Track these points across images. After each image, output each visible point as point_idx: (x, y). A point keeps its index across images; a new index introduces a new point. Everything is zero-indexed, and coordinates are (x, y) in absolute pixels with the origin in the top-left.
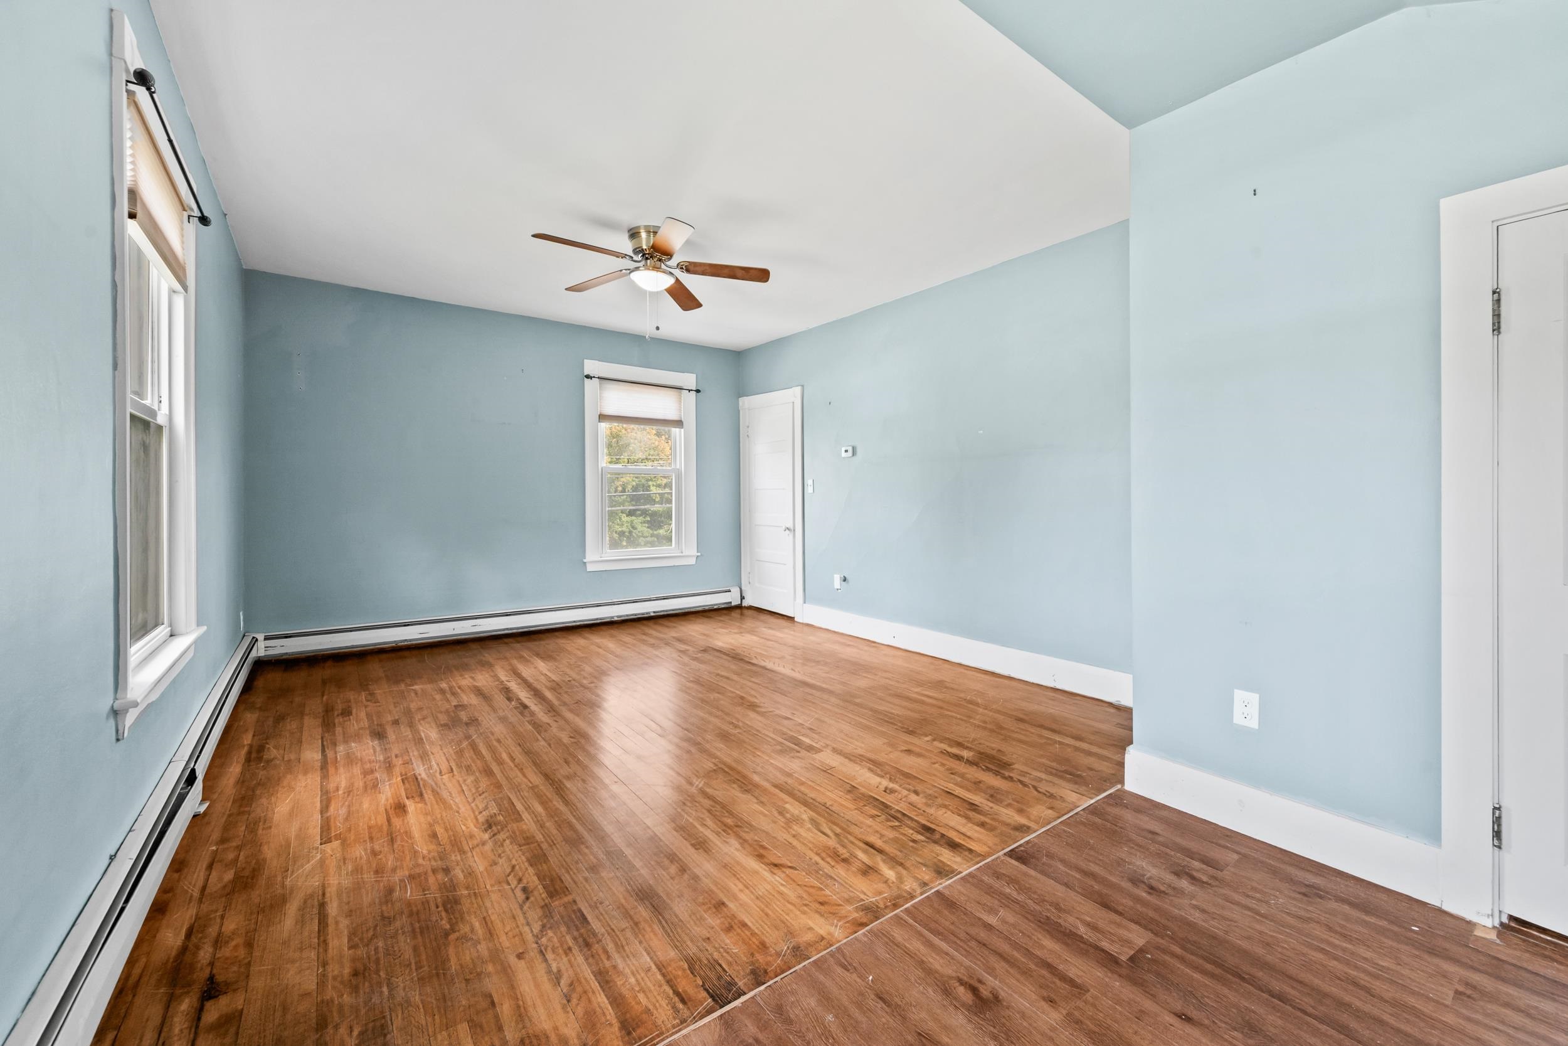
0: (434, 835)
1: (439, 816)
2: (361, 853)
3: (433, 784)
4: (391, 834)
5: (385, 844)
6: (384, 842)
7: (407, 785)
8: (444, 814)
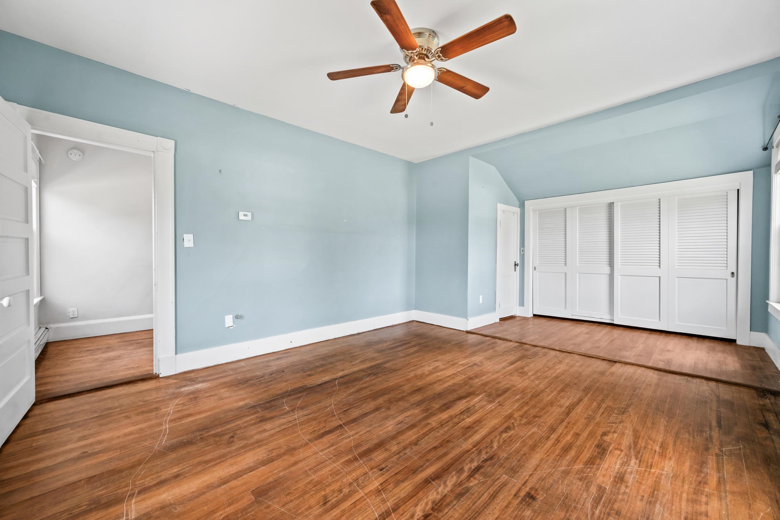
0: (653, 423)
1: (644, 430)
2: (697, 437)
3: (632, 450)
4: (676, 437)
5: (681, 434)
6: (682, 435)
7: (650, 461)
8: (640, 429)
